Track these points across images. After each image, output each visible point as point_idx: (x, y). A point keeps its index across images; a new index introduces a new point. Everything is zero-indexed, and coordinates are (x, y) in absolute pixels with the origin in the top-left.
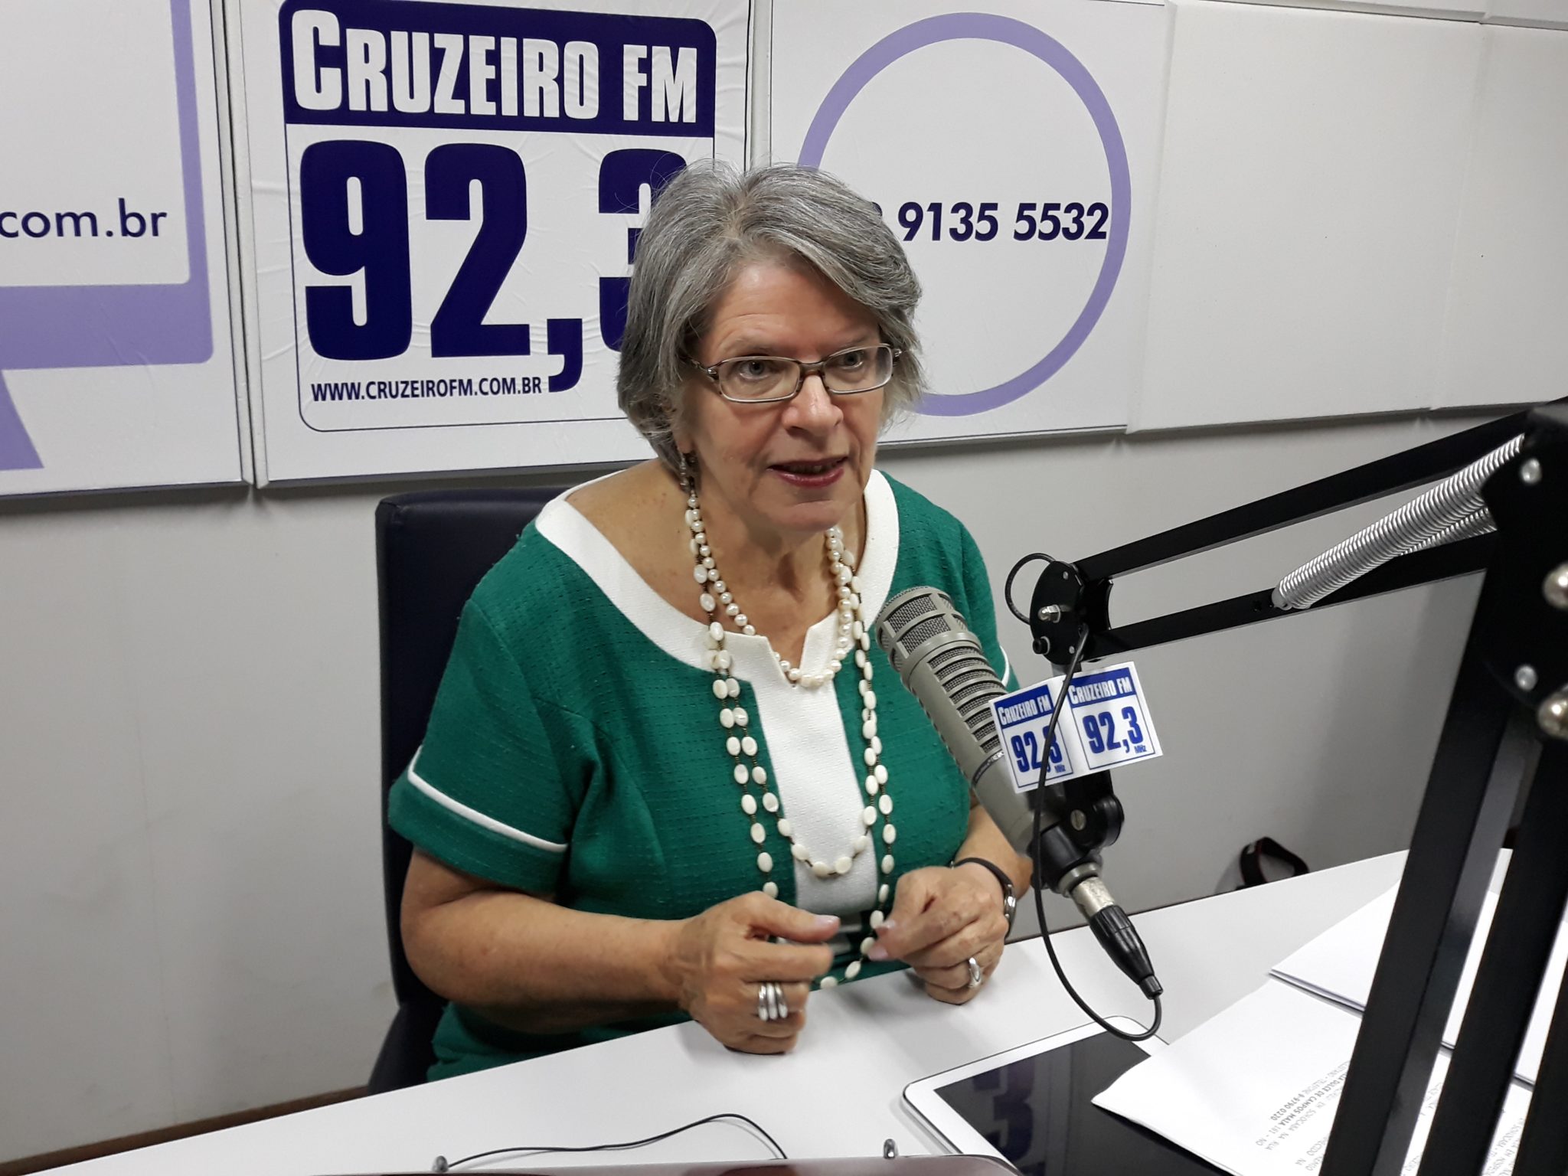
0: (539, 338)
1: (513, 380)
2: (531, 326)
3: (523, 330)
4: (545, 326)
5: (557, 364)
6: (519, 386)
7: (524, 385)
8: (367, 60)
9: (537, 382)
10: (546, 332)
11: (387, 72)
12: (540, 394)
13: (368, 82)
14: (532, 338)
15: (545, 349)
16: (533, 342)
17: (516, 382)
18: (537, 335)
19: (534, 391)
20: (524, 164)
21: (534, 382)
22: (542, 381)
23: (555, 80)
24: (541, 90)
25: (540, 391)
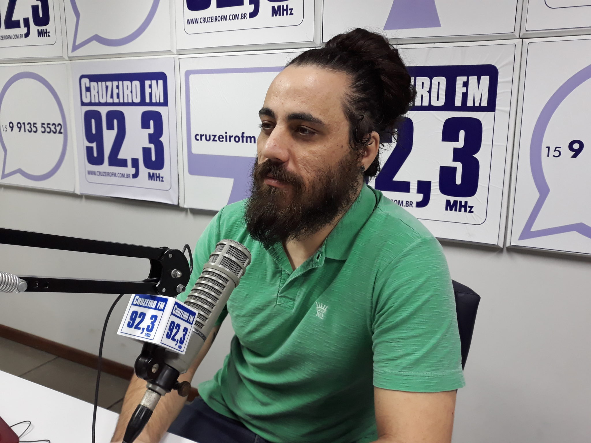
0: (414, 187)
1: (402, 201)
2: (411, 182)
3: (408, 183)
4: (416, 183)
5: (420, 197)
6: (404, 204)
7: (406, 204)
9: (411, 203)
10: (416, 185)
12: (412, 208)
14: (411, 187)
15: (416, 191)
16: (412, 188)
17: (404, 202)
19: (410, 206)
20: (414, 123)
21: (410, 203)
22: (413, 203)
23: (428, 92)
24: (422, 95)
25: (412, 206)
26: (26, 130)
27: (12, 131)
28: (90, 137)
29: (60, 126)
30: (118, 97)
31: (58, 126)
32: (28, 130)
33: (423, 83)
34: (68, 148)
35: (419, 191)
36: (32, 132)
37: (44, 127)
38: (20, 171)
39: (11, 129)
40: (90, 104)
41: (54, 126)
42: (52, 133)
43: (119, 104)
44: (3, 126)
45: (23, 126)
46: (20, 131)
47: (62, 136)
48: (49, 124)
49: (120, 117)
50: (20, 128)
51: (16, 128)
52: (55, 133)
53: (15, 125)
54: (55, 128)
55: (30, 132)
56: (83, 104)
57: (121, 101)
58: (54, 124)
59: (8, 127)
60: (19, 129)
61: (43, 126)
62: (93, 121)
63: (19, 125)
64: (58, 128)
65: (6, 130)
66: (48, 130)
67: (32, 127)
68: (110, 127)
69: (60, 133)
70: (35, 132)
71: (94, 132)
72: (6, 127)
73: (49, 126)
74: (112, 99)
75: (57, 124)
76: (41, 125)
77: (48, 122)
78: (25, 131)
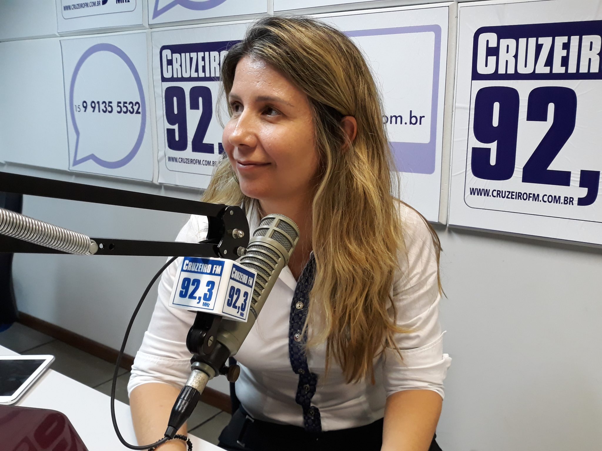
1: (559, 197)
2: (572, 172)
3: (567, 174)
4: (580, 173)
5: (584, 192)
6: (562, 200)
7: (565, 200)
8: (507, 52)
10: (579, 176)
11: (516, 56)
12: (573, 206)
13: (507, 61)
14: (571, 178)
15: (578, 184)
16: (572, 180)
17: (561, 198)
18: (575, 177)
19: (570, 204)
20: (577, 95)
21: (570, 199)
22: (574, 199)
23: (598, 54)
24: (590, 59)
25: (573, 204)
26: (101, 110)
27: (85, 111)
28: (171, 118)
29: (137, 105)
30: (204, 71)
31: (135, 105)
32: (103, 110)
33: (591, 43)
34: (146, 130)
35: (582, 185)
36: (107, 112)
37: (120, 107)
38: (92, 157)
39: (84, 109)
40: (172, 79)
41: (131, 105)
42: (128, 112)
43: (205, 79)
44: (76, 106)
45: (97, 105)
46: (94, 111)
47: (139, 116)
48: (125, 103)
49: (206, 93)
50: (94, 108)
51: (89, 109)
52: (132, 113)
53: (89, 104)
54: (132, 107)
55: (105, 112)
56: (164, 79)
57: (208, 75)
58: (131, 103)
59: (81, 107)
60: (92, 109)
61: (119, 105)
62: (175, 99)
63: (93, 105)
64: (135, 108)
65: (79, 110)
66: (124, 109)
67: (107, 106)
68: (194, 106)
69: (138, 112)
70: (110, 112)
71: (176, 112)
72: (79, 107)
73: (125, 105)
74: (197, 73)
75: (134, 104)
76: (117, 103)
77: (126, 101)
78: (99, 111)
